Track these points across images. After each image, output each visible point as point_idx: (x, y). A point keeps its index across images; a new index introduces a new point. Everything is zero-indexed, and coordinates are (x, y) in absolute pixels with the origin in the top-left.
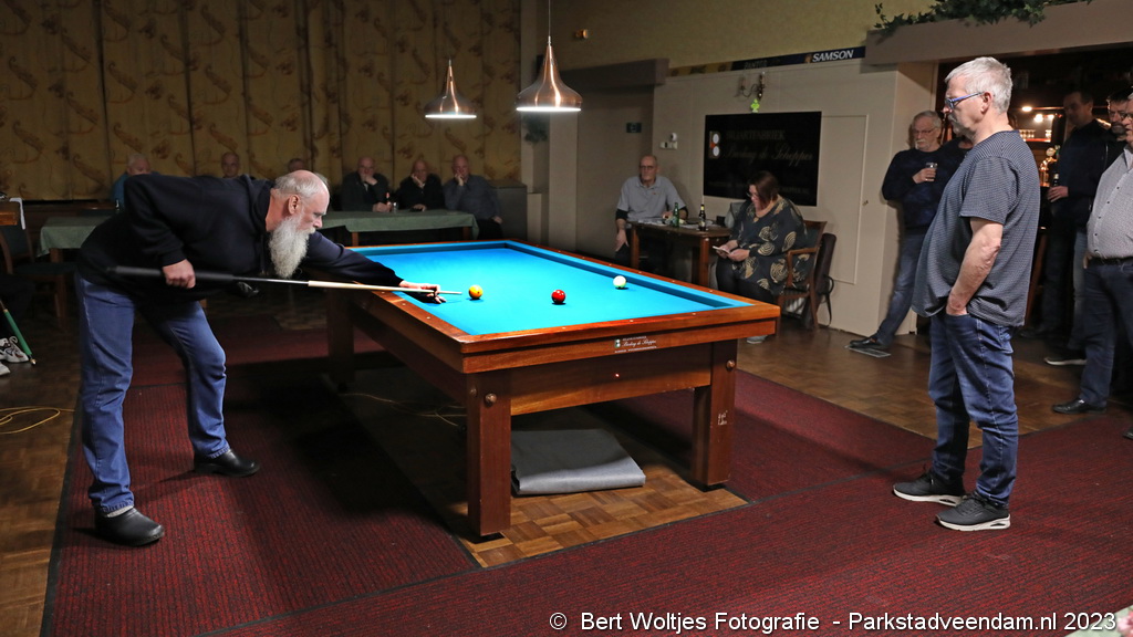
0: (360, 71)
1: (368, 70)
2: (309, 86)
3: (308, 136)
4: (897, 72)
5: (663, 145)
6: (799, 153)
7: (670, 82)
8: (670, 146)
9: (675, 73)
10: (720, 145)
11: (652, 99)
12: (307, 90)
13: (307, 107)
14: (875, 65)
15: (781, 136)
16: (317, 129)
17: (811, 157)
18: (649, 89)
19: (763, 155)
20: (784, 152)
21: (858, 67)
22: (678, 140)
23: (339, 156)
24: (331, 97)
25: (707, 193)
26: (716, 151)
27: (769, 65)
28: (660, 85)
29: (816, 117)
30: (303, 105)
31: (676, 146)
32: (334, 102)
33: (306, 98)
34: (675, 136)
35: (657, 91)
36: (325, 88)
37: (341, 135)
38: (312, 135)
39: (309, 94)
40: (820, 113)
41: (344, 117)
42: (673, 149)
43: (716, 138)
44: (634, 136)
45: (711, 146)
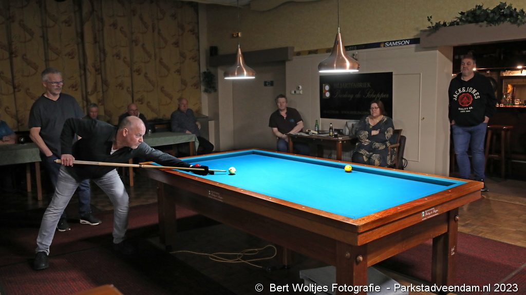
0: (113, 56)
1: (118, 55)
2: (85, 65)
3: (84, 93)
4: (438, 51)
5: (293, 92)
6: (380, 94)
7: (296, 59)
8: (297, 92)
9: (298, 54)
10: (330, 91)
11: (285, 68)
12: (83, 67)
13: (83, 77)
14: (425, 48)
15: (369, 85)
16: (90, 90)
17: (387, 96)
18: (283, 63)
19: (358, 96)
20: (371, 94)
21: (414, 49)
22: (302, 89)
23: (103, 104)
24: (98, 71)
25: (323, 116)
26: (328, 95)
27: (357, 49)
28: (290, 60)
29: (390, 75)
30: (81, 76)
31: (301, 92)
32: (99, 74)
33: (83, 72)
34: (301, 87)
35: (288, 64)
36: (94, 66)
37: (103, 92)
38: (87, 93)
39: (85, 70)
40: (392, 73)
41: (105, 82)
42: (300, 94)
43: (327, 88)
44: (269, 88)
45: (324, 92)
